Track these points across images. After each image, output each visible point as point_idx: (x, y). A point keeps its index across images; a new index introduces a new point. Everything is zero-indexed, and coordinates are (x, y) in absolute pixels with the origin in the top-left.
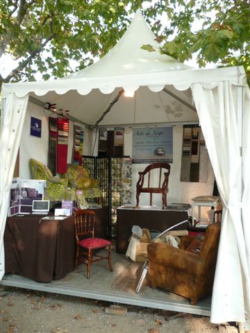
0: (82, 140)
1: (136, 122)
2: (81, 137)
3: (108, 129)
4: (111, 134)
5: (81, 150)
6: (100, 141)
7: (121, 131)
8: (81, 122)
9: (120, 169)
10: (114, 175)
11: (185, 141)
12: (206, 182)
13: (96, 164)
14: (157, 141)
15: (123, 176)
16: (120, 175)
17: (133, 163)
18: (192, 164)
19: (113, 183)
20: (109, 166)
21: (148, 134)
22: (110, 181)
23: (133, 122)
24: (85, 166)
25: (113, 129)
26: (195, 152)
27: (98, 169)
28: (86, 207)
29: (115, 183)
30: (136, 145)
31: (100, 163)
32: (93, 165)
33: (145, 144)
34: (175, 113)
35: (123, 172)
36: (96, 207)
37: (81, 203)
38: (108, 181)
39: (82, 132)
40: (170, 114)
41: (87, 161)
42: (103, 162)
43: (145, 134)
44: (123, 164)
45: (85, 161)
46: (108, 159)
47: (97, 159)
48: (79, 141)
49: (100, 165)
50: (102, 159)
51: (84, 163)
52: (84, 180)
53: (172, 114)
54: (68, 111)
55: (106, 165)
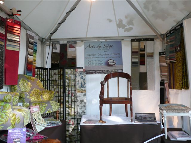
0: (35, 51)
1: (88, 36)
2: (35, 48)
3: (61, 42)
4: (64, 47)
5: (35, 60)
6: (52, 53)
7: (74, 44)
8: (34, 32)
9: (74, 80)
10: (68, 86)
11: (133, 53)
13: (49, 75)
14: (106, 53)
15: (78, 86)
16: (74, 86)
17: (87, 73)
18: (140, 73)
19: (67, 93)
20: (63, 76)
21: (99, 47)
22: (64, 92)
23: (85, 36)
24: (39, 77)
25: (65, 42)
26: (142, 63)
27: (52, 81)
28: (44, 126)
29: (70, 93)
30: (88, 57)
31: (53, 74)
32: (46, 76)
33: (96, 56)
34: (125, 28)
35: (77, 82)
36: (55, 124)
37: (37, 123)
38: (62, 92)
39: (35, 42)
40: (121, 28)
41: (41, 73)
42: (57, 73)
43: (96, 47)
44: (77, 75)
45: (38, 73)
46: (62, 70)
47: (51, 71)
48: (32, 51)
49: (53, 76)
50: (55, 71)
51: (37, 75)
52: (39, 92)
53: (123, 28)
54: (20, 11)
55: (60, 77)
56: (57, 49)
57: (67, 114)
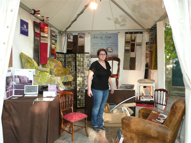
0: (56, 41)
1: (93, 30)
2: (56, 39)
3: (74, 34)
4: (76, 37)
5: (56, 48)
6: (68, 42)
7: (83, 36)
8: (55, 28)
9: (83, 62)
10: (79, 66)
11: (127, 42)
12: (140, 70)
13: (65, 58)
14: (106, 42)
15: (85, 66)
16: (83, 66)
17: (92, 57)
18: (131, 58)
19: (78, 71)
20: (75, 59)
21: (101, 38)
22: (76, 70)
23: (91, 30)
24: (58, 59)
25: (77, 34)
26: (133, 50)
27: (67, 62)
28: (64, 89)
29: (79, 71)
30: (93, 45)
31: (68, 57)
32: (63, 59)
33: (99, 44)
34: (121, 24)
35: (85, 63)
36: (70, 88)
37: (60, 86)
38: (74, 70)
39: (56, 35)
40: (117, 24)
41: (59, 56)
42: (71, 57)
43: (99, 38)
44: (85, 58)
45: (58, 56)
46: (74, 54)
47: (66, 55)
48: (54, 41)
49: (68, 58)
50: (69, 55)
51: (57, 58)
52: (59, 69)
53: (119, 24)
54: (48, 18)
55: (73, 59)
56: (70, 39)
57: (78, 85)
